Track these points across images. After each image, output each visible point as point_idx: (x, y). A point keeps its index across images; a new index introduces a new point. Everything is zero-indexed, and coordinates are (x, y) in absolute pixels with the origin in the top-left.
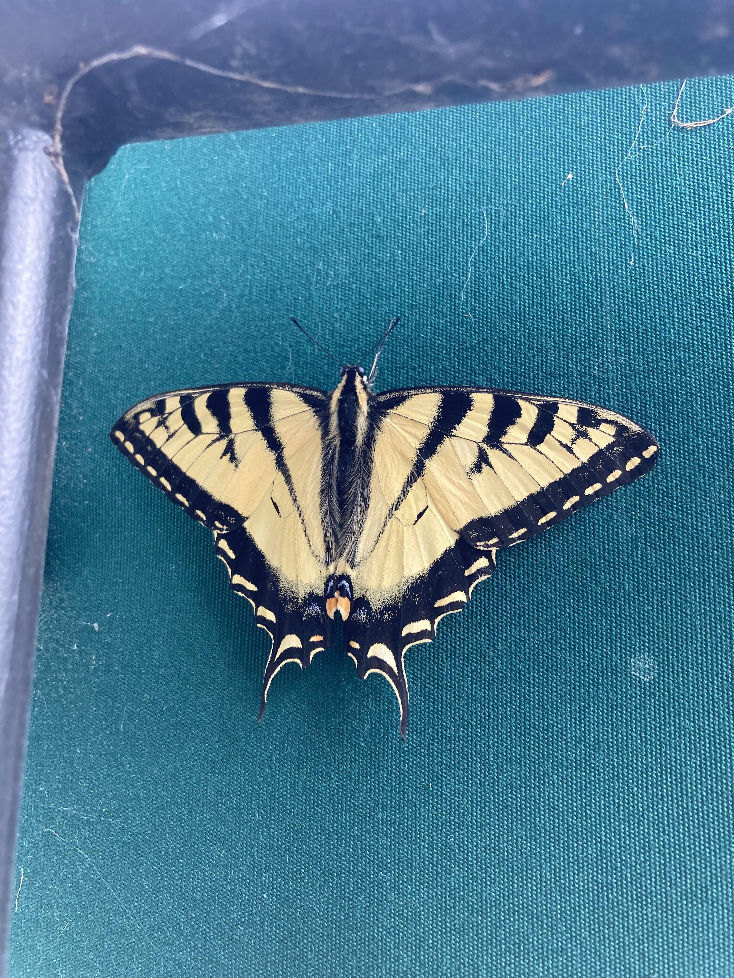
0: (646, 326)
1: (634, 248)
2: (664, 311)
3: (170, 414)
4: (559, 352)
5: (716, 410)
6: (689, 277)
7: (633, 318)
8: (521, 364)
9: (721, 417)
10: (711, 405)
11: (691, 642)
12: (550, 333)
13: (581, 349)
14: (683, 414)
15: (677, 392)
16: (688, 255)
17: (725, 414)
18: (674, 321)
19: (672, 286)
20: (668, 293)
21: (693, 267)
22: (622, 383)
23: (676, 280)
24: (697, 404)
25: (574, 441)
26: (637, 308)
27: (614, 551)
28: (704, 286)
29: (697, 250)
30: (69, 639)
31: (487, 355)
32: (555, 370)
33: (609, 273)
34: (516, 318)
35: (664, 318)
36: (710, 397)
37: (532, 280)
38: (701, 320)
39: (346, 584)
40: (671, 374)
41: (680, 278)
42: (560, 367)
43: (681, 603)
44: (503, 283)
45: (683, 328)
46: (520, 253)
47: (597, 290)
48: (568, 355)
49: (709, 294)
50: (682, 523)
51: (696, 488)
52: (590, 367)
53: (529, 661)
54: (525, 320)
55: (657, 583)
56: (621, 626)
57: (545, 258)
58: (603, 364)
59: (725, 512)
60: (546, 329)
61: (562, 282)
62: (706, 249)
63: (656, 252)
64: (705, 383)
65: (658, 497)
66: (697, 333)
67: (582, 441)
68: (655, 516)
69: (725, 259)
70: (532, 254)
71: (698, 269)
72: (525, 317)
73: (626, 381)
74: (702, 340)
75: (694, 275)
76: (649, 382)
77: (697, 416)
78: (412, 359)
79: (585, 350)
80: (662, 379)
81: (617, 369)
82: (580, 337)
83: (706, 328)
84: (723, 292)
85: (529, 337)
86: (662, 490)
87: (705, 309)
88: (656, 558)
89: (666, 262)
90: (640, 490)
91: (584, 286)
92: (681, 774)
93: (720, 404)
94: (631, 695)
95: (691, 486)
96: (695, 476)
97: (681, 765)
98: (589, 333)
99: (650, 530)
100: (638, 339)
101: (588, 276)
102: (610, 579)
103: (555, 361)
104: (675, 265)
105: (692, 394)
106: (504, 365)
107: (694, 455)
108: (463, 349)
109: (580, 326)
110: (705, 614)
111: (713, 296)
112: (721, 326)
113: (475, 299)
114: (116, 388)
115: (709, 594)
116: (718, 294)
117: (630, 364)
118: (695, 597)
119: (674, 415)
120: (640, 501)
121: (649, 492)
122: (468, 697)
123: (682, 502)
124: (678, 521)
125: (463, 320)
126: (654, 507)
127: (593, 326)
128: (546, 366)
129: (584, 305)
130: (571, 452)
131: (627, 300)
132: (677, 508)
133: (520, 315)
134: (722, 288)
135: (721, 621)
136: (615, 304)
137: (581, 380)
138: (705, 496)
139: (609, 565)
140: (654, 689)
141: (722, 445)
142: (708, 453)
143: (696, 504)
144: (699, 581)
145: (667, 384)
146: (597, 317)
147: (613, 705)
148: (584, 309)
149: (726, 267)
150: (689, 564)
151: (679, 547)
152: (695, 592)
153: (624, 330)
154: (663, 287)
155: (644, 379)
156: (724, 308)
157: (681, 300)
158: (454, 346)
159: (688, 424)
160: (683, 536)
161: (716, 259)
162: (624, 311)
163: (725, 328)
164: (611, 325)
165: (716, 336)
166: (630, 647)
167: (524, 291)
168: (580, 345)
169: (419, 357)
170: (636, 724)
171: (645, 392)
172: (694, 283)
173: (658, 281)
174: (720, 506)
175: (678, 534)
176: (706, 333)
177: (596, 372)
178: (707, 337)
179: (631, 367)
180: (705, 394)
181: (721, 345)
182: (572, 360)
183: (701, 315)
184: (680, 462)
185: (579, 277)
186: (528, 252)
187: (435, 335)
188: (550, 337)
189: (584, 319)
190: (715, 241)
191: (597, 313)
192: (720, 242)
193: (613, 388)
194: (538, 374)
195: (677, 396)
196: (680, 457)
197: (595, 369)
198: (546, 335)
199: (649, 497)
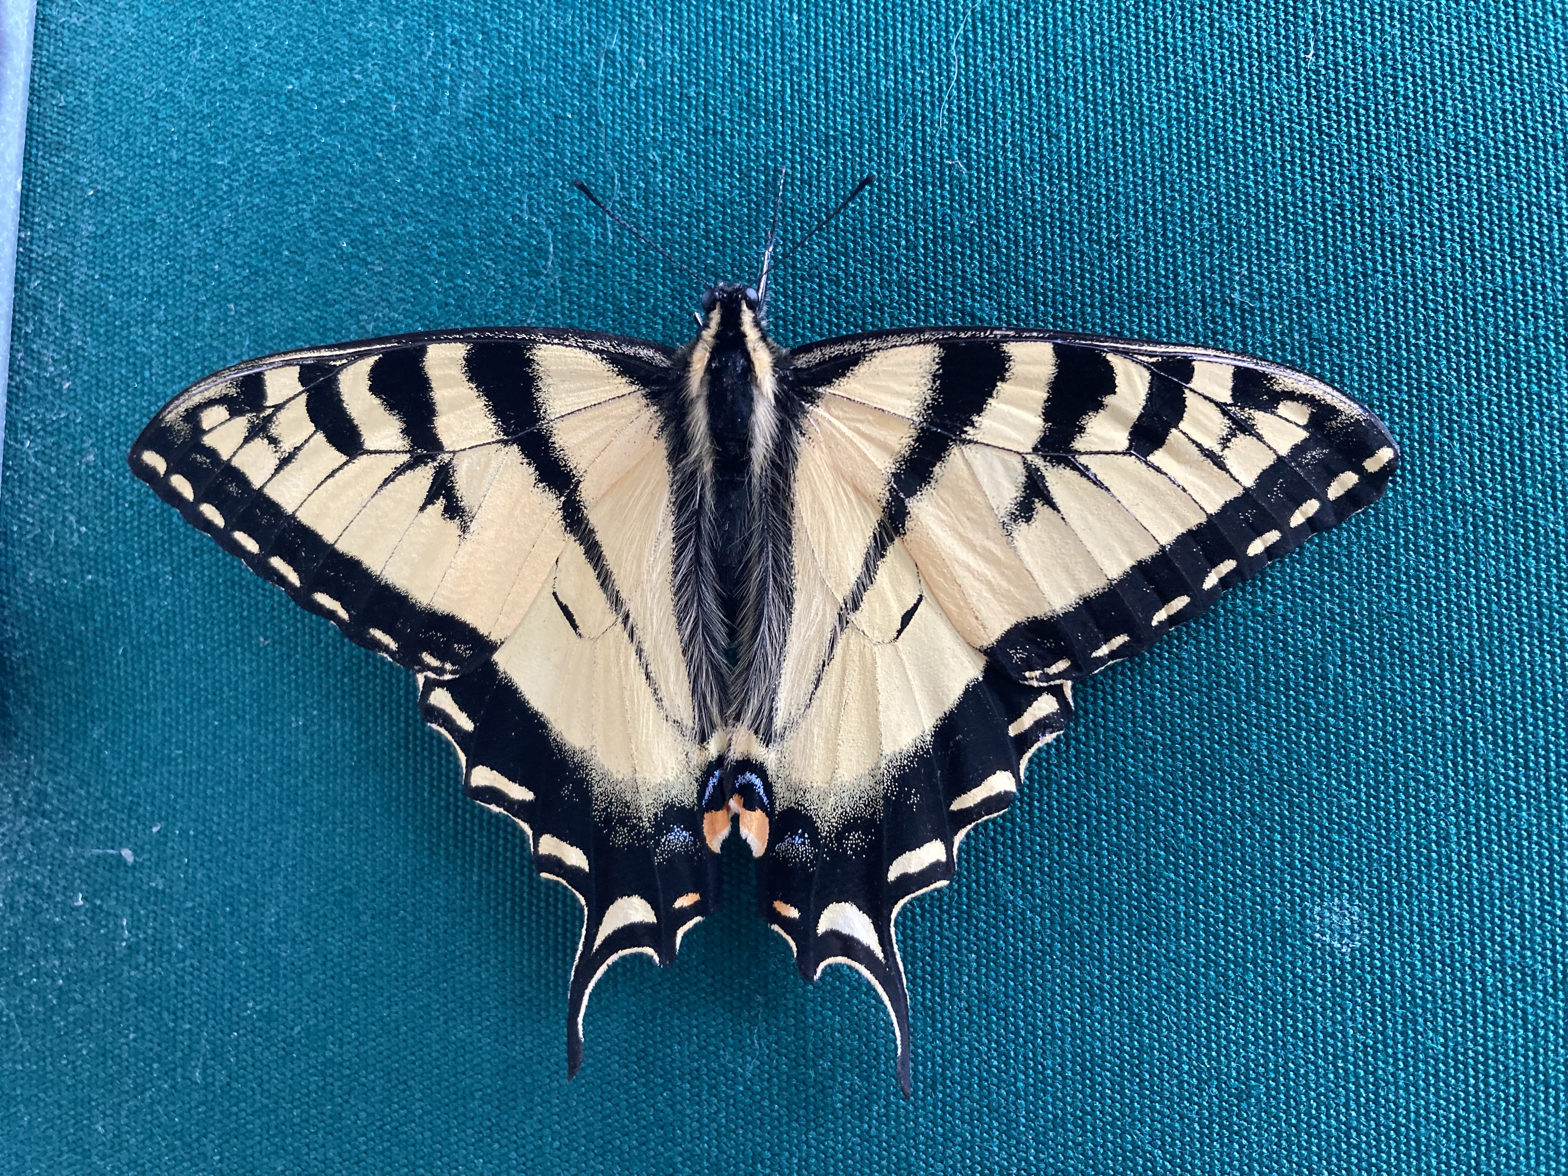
0: (1342, 198)
1: (1315, 23)
2: (1380, 164)
3: (278, 408)
4: (1156, 249)
5: (1489, 384)
6: (1434, 92)
7: (1313, 179)
8: (1073, 274)
9: (1499, 396)
10: (1479, 371)
11: (1439, 871)
12: (1135, 207)
13: (1203, 245)
14: (1419, 389)
15: (1408, 342)
16: (1431, 42)
17: (1508, 392)
18: (1400, 187)
19: (1396, 111)
20: (1387, 124)
21: (1442, 69)
22: (1291, 321)
23: (1406, 97)
24: (1449, 368)
25: (1225, 442)
26: (1321, 158)
27: (1277, 683)
28: (1465, 111)
29: (1449, 32)
30: (63, 883)
31: (998, 252)
32: (1148, 288)
33: (1260, 78)
34: (1060, 171)
35: (1380, 180)
36: (1477, 353)
37: (1094, 88)
38: (1459, 186)
39: (758, 782)
40: (1395, 304)
41: (1415, 92)
42: (1158, 283)
43: (1417, 790)
44: (1029, 94)
45: (1421, 203)
46: (1065, 28)
47: (1234, 116)
48: (1174, 256)
49: (1475, 130)
50: (1419, 623)
51: (1447, 549)
52: (1222, 285)
53: (1101, 916)
54: (1079, 177)
55: (1365, 748)
56: (1292, 839)
57: (1120, 40)
58: (1250, 279)
59: (1509, 600)
60: (1128, 198)
61: (1159, 96)
62: (1470, 31)
63: (1363, 33)
64: (1466, 323)
65: (1369, 567)
66: (1451, 216)
67: (1241, 441)
68: (1362, 607)
69: (1509, 54)
70: (1092, 30)
71: (1452, 73)
72: (1079, 170)
73: (1300, 315)
74: (1461, 229)
75: (1444, 87)
76: (1349, 319)
77: (1451, 394)
78: (830, 258)
79: (1211, 247)
80: (1376, 313)
81: (1280, 291)
82: (1201, 219)
83: (1469, 205)
84: (1505, 127)
85: (1090, 215)
86: (1377, 552)
87: (1467, 162)
88: (1365, 695)
89: (1384, 56)
90: (1331, 552)
91: (1206, 105)
92: (1418, 1141)
93: (1498, 370)
94: (1314, 983)
95: (1436, 543)
96: (1446, 523)
97: (1418, 1124)
98: (1220, 210)
99: (1352, 637)
100: (1324, 225)
101: (1214, 84)
102: (1270, 742)
103: (1147, 271)
104: (1404, 64)
105: (1438, 346)
106: (1035, 275)
107: (1442, 477)
108: (944, 238)
109: (1200, 194)
110: (1467, 813)
111: (1486, 134)
112: (1500, 201)
113: (969, 127)
114: (146, 318)
115: (1475, 771)
116: (1495, 131)
117: (1308, 279)
118: (1446, 777)
119: (1400, 391)
120: (1331, 577)
121: (1349, 557)
122: (971, 995)
123: (1418, 579)
124: (1411, 619)
125: (942, 173)
126: (1361, 590)
127: (1228, 195)
128: (1129, 280)
129: (1208, 148)
130: (1222, 466)
131: (1301, 140)
132: (1408, 591)
133: (1069, 165)
134: (1504, 119)
135: (1499, 826)
136: (1274, 147)
137: (1204, 311)
138: (1467, 565)
139: (1268, 713)
140: (1362, 969)
141: (1502, 457)
142: (1473, 473)
143: (1447, 583)
144: (1455, 746)
145: (1387, 325)
146: (1237, 175)
147: (1275, 1002)
148: (1208, 156)
149: (1511, 72)
150: (1433, 709)
151: (1412, 674)
152: (1446, 766)
153: (1295, 205)
154: (1376, 112)
155: (1339, 314)
156: (1507, 160)
157: (1418, 143)
158: (925, 231)
159: (1431, 412)
160: (1421, 650)
161: (1491, 55)
162: (1293, 163)
163: (1510, 204)
164: (1266, 194)
165: (1492, 223)
166: (1311, 884)
167: (1077, 112)
168: (1201, 235)
169: (846, 255)
170: (1324, 1042)
171: (1340, 342)
172: (1444, 104)
173: (1366, 98)
174: (1499, 587)
175: (1411, 645)
176: (1471, 214)
177: (1236, 295)
178: (1471, 223)
179: (1309, 287)
180: (1467, 348)
181: (1501, 242)
182: (1184, 268)
183: (1458, 176)
184: (1415, 492)
185: (1196, 86)
186: (1083, 27)
187: (880, 204)
188: (1136, 215)
189: (1208, 179)
190: (1488, 14)
191: (1236, 166)
192: (1498, 17)
193: (1272, 330)
194: (1111, 297)
195: (1408, 351)
196: (1413, 482)
197: (1233, 290)
198: (1127, 212)
199: (1351, 567)
